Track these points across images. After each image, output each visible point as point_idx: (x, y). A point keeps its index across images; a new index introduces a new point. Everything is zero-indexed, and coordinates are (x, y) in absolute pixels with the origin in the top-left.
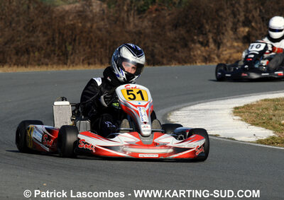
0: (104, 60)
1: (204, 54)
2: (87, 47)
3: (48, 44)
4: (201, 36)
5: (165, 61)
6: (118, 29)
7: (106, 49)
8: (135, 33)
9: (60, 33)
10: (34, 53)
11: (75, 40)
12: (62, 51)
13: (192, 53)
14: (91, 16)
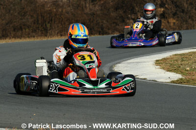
2: (60, 24)
3: (34, 23)
4: (133, 15)
5: (110, 32)
6: (79, 12)
8: (90, 14)
9: (42, 16)
10: (25, 29)
11: (52, 20)
12: (43, 28)
14: (61, 4)
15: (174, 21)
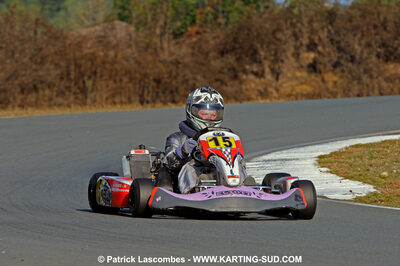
0: (133, 99)
1: (260, 88)
2: (111, 82)
3: (62, 79)
4: (255, 65)
6: (150, 58)
7: (135, 84)
8: (171, 62)
9: (76, 65)
10: (44, 90)
11: (95, 73)
12: (79, 88)
13: (243, 87)
14: (115, 42)
15: (335, 78)
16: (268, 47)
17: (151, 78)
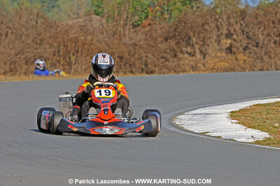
1: (192, 63)
2: (89, 57)
3: (54, 55)
4: (189, 48)
5: (157, 69)
6: (116, 41)
8: (131, 45)
9: (64, 45)
11: (78, 51)
12: (66, 62)
13: (181, 63)
14: (91, 30)
15: (245, 58)
16: (198, 35)
17: (116, 56)
